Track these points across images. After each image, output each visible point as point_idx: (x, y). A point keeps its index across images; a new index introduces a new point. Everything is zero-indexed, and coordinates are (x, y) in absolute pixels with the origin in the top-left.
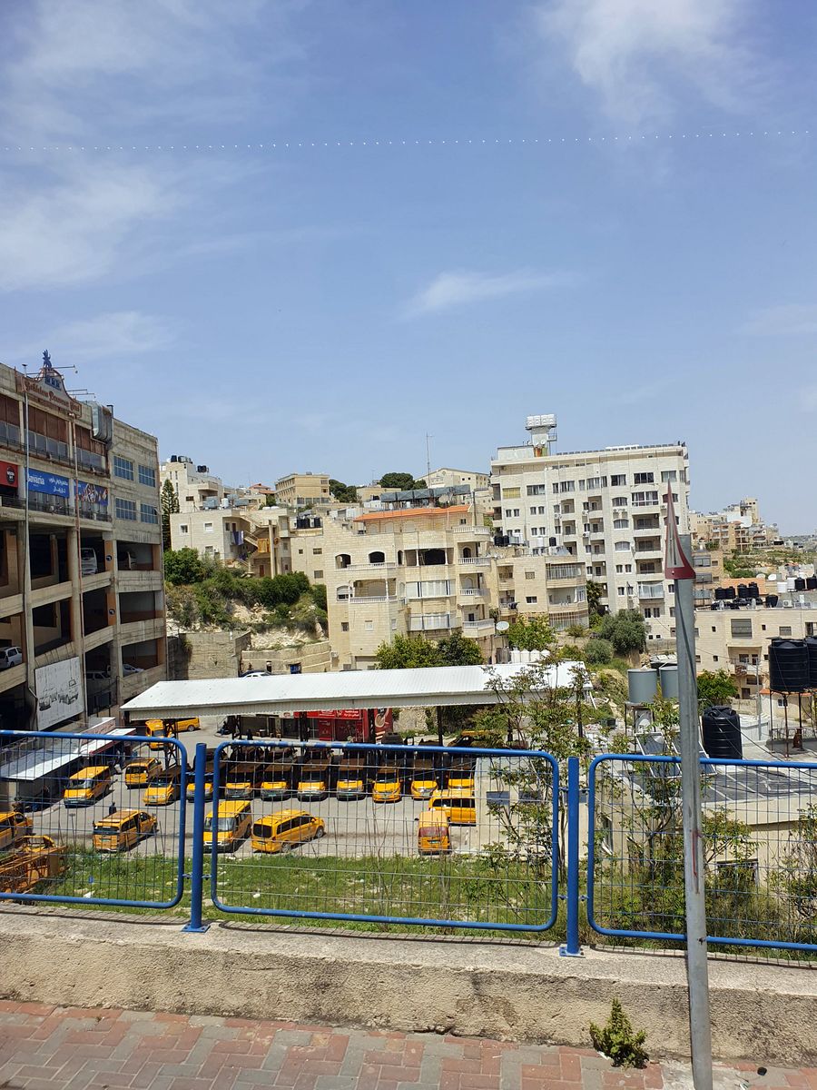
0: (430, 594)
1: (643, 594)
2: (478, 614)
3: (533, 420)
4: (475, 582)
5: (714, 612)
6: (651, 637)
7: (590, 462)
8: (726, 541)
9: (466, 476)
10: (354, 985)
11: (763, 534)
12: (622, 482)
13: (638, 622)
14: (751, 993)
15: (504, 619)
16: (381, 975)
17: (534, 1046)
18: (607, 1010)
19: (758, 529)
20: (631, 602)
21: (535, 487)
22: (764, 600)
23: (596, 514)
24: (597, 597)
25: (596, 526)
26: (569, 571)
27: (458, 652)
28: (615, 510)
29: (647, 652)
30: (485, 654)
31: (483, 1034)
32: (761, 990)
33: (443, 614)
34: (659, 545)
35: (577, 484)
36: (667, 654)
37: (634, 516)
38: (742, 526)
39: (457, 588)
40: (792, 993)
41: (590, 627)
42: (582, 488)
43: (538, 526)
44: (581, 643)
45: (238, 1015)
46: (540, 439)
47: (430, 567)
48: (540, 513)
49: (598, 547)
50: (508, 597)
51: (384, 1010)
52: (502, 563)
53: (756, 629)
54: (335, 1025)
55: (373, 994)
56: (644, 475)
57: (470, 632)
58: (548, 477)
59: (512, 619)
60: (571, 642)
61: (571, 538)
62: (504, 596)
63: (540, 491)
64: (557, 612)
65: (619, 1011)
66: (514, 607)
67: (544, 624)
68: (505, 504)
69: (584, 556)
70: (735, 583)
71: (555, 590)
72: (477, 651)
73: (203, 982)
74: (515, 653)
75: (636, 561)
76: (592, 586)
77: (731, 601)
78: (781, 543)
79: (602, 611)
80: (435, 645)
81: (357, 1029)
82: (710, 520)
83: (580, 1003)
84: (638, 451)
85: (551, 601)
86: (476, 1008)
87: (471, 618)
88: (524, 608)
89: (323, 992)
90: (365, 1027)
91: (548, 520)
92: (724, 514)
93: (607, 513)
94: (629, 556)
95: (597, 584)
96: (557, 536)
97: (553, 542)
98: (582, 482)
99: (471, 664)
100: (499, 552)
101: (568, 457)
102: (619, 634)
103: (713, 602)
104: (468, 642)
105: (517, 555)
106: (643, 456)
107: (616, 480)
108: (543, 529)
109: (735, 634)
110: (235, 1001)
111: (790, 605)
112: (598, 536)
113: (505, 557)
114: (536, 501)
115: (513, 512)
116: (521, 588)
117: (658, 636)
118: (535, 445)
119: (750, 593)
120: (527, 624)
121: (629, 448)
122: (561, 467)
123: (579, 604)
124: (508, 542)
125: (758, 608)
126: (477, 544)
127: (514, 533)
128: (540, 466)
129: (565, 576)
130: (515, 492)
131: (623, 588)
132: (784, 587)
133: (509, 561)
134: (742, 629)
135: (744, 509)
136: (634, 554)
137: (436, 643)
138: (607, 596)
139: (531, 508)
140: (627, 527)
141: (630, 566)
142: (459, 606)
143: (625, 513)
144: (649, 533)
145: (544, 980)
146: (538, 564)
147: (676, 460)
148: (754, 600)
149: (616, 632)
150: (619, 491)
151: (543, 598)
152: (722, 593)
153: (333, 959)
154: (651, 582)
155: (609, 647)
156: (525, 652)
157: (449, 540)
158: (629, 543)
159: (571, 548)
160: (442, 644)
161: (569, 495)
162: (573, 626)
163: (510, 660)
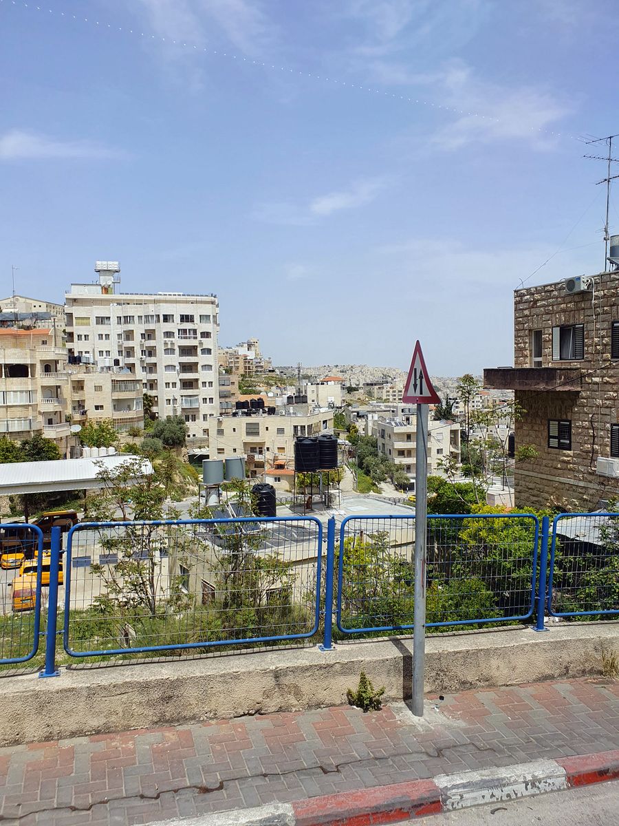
0: (14, 402)
1: (184, 404)
2: (55, 419)
3: (101, 265)
4: (53, 392)
5: (235, 418)
6: (189, 436)
7: (146, 302)
8: (237, 368)
9: (37, 304)
10: (191, 694)
11: (262, 364)
12: (171, 320)
13: (182, 425)
14: (436, 654)
15: (75, 423)
16: (211, 683)
17: (313, 711)
18: (357, 679)
19: (259, 361)
20: (175, 410)
21: (102, 318)
22: (267, 409)
23: (151, 343)
24: (150, 407)
25: (151, 352)
26: (130, 386)
27: (39, 450)
28: (166, 341)
29: (186, 446)
30: (62, 451)
31: (280, 710)
32: (441, 651)
33: (26, 419)
34: (197, 369)
35: (136, 319)
36: (200, 448)
37: (179, 347)
38: (248, 358)
39: (39, 397)
40: (456, 650)
41: (145, 429)
42: (140, 322)
43: (104, 350)
44: (138, 441)
45: (98, 732)
46: (107, 280)
47: (15, 380)
48: (106, 339)
49: (152, 368)
50: (80, 405)
51: (213, 707)
52: (74, 378)
53: (262, 430)
54: (176, 724)
55: (205, 697)
56: (187, 316)
57: (49, 433)
58: (114, 311)
59: (82, 423)
60: (131, 441)
61: (131, 360)
62: (76, 404)
63: (106, 322)
64: (120, 418)
65: (365, 678)
66: (84, 413)
67: (110, 427)
68: (77, 329)
69: (140, 374)
70: (248, 398)
71: (118, 400)
72: (55, 449)
73: (68, 713)
74: (86, 449)
75: (180, 380)
76: (147, 398)
77: (246, 410)
78: (273, 371)
79: (153, 417)
80: (18, 444)
81: (193, 724)
82: (227, 353)
83: (342, 678)
84: (182, 298)
85: (114, 409)
86: (276, 694)
87: (50, 422)
88: (93, 414)
89: (167, 703)
90: (199, 722)
91: (112, 345)
92: (237, 348)
93: (159, 343)
94: (175, 376)
95: (150, 396)
96: (120, 358)
97: (117, 362)
98: (140, 317)
99: (50, 459)
100: (73, 369)
101: (129, 297)
102: (167, 434)
103: (234, 411)
104: (48, 441)
105: (88, 371)
106: (187, 302)
107: (167, 318)
108: (108, 352)
109: (248, 434)
110: (95, 722)
111: (284, 414)
112: (152, 360)
113: (78, 373)
114: (103, 329)
115: (83, 337)
116: (90, 398)
117: (194, 435)
118: (103, 284)
119: (258, 405)
120: (96, 427)
121: (175, 295)
122: (124, 304)
123: (137, 411)
124: (80, 361)
125: (264, 415)
126: (56, 362)
127: (84, 353)
128: (108, 302)
129: (126, 390)
130: (85, 321)
131: (170, 400)
132: (280, 402)
133: (81, 376)
134: (253, 430)
135: (250, 346)
136: (178, 374)
137: (19, 443)
138: (157, 406)
139: (99, 335)
140: (174, 354)
141: (175, 383)
142: (40, 413)
143: (172, 344)
144: (190, 360)
145: (321, 667)
146: (105, 380)
147: (211, 307)
148: (261, 410)
149: (166, 432)
150: (168, 327)
151: (108, 406)
152: (240, 405)
153: (176, 678)
154: (190, 396)
155: (159, 443)
156: (95, 449)
157: (32, 357)
158: (175, 366)
159: (131, 367)
160: (25, 443)
161: (130, 327)
162: (132, 428)
163: (81, 455)
